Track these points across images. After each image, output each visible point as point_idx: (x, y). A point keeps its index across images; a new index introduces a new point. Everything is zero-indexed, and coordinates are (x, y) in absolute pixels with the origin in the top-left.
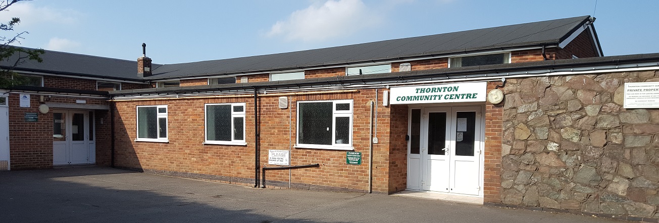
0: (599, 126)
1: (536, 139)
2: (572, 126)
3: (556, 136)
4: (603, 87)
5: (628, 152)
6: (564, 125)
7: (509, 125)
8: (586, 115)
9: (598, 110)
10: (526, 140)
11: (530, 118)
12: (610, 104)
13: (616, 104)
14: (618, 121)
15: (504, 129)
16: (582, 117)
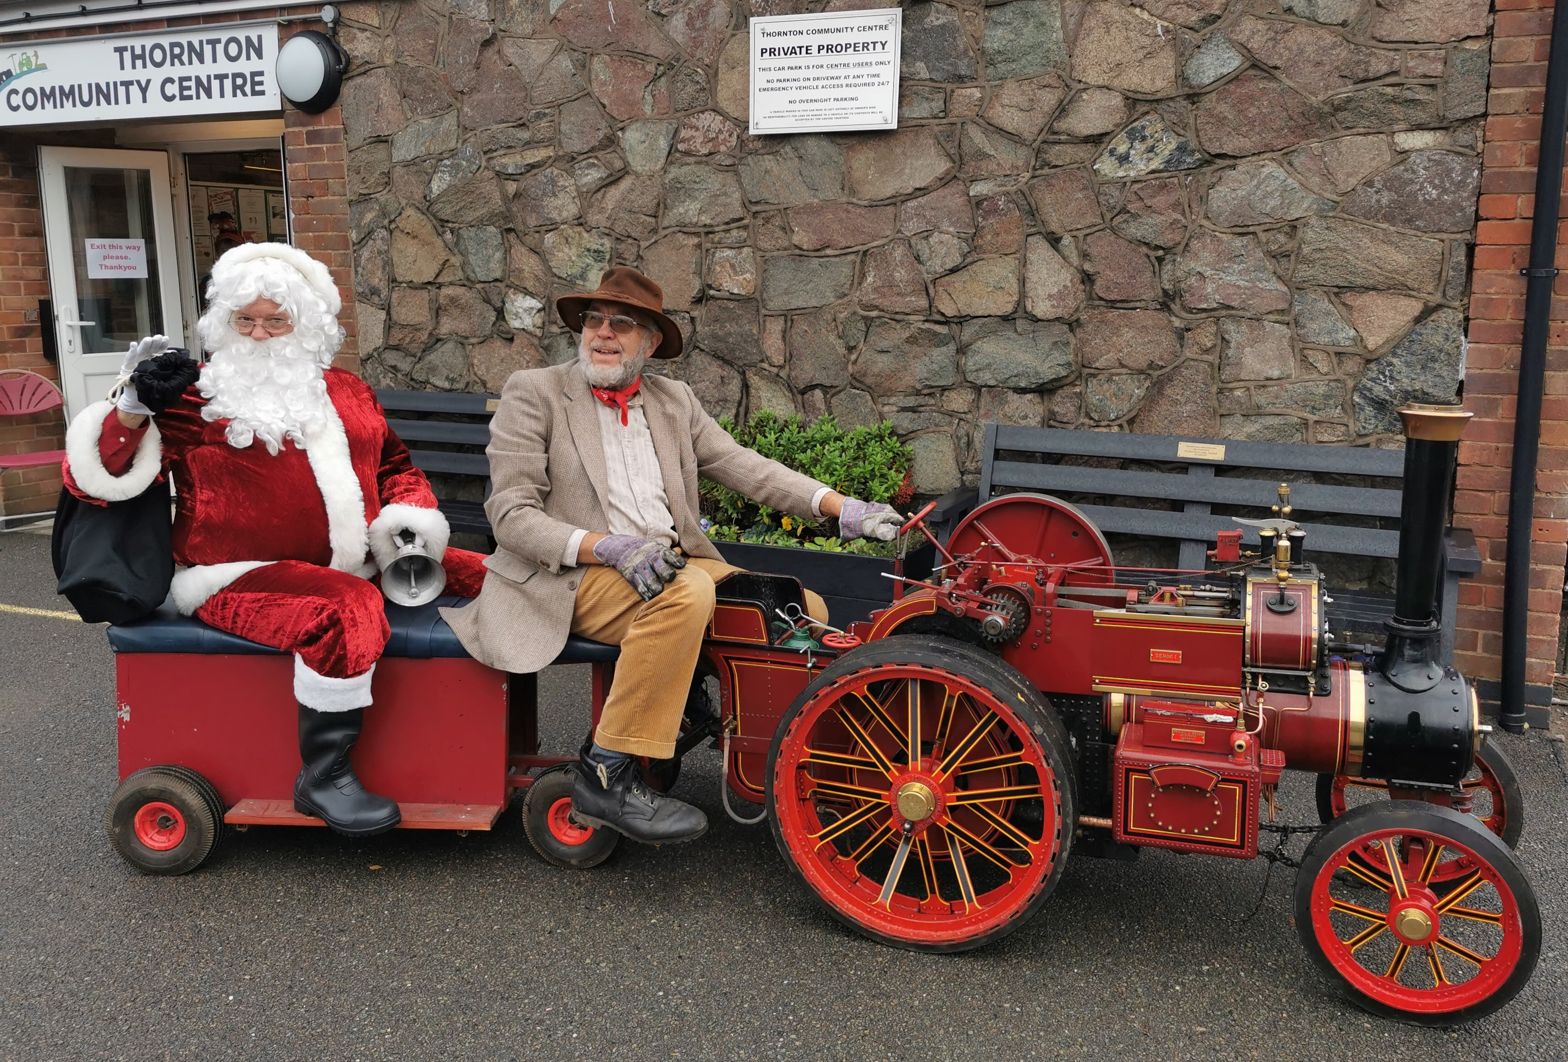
0: (671, 218)
1: (468, 279)
2: (580, 221)
3: (528, 264)
4: (679, 39)
5: (775, 327)
6: (554, 215)
7: (369, 216)
8: (625, 171)
9: (663, 144)
10: (434, 284)
11: (437, 186)
12: (708, 120)
13: (726, 116)
14: (737, 195)
15: (354, 236)
16: (613, 180)
